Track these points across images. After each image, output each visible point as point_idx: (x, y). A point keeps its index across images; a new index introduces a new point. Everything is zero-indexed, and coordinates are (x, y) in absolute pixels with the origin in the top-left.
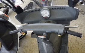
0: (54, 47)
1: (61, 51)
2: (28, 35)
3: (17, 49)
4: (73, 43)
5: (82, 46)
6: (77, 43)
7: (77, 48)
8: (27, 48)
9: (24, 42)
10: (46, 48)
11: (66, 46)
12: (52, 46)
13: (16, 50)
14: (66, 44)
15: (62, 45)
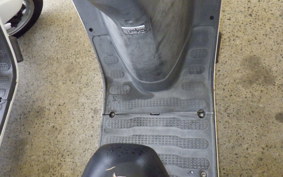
0: (159, 39)
1: (190, 52)
2: (48, 14)
3: (11, 70)
4: (233, 19)
5: (267, 27)
6: (249, 19)
7: (251, 37)
8: (55, 65)
9: (39, 42)
10: (127, 45)
11: (212, 29)
12: (150, 35)
13: (7, 77)
14: (212, 18)
15: (196, 29)
